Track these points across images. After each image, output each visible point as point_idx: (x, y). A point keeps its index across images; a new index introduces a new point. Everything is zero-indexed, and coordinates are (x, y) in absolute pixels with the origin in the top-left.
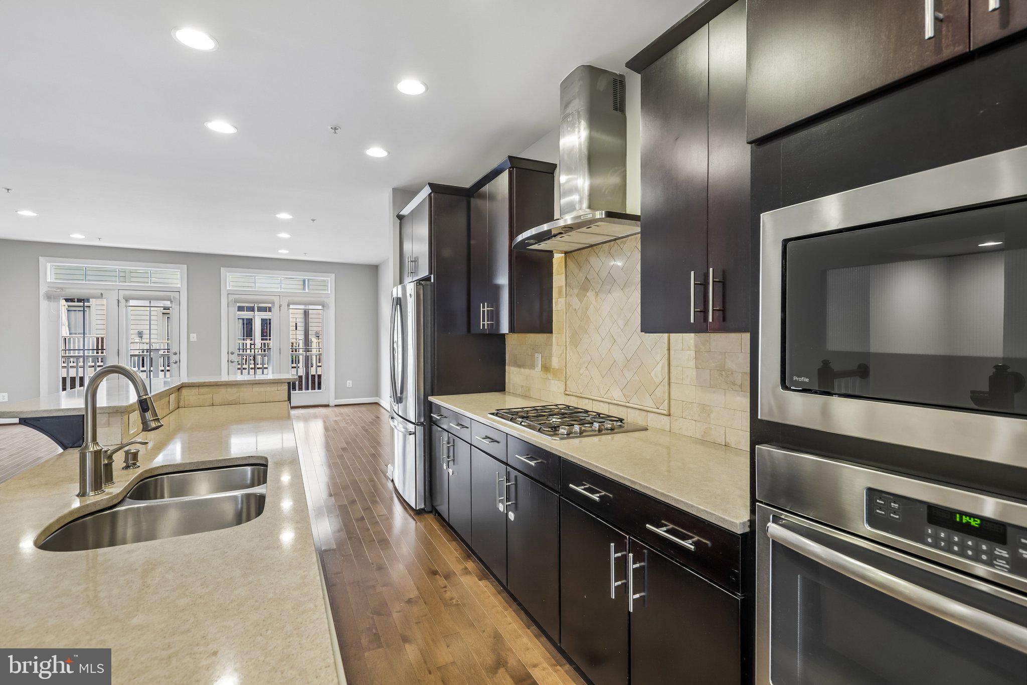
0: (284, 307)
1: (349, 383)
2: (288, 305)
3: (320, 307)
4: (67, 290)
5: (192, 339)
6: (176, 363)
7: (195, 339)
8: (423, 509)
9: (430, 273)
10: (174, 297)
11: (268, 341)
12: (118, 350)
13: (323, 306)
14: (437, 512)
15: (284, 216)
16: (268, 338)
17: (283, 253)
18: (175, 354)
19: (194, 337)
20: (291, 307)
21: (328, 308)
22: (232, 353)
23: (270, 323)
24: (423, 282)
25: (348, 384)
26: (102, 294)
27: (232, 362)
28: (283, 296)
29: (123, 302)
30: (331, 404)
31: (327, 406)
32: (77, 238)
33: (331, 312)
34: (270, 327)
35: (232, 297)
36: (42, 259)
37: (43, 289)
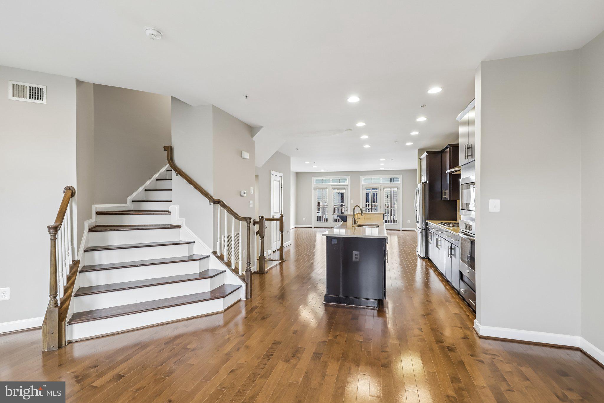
0: (382, 190)
1: (409, 222)
2: (384, 189)
3: (396, 189)
4: (319, 187)
6: (347, 210)
8: (425, 257)
9: (427, 180)
10: (347, 187)
11: (375, 204)
12: (331, 206)
13: (397, 189)
14: (429, 258)
15: (382, 160)
16: (375, 202)
17: (382, 169)
18: (347, 207)
19: (352, 201)
20: (385, 189)
21: (400, 189)
22: (364, 208)
23: (376, 195)
24: (424, 183)
26: (327, 188)
27: (364, 211)
28: (382, 185)
29: (332, 189)
30: (401, 230)
31: (399, 230)
32: (322, 170)
34: (376, 197)
36: (313, 178)
37: (313, 187)
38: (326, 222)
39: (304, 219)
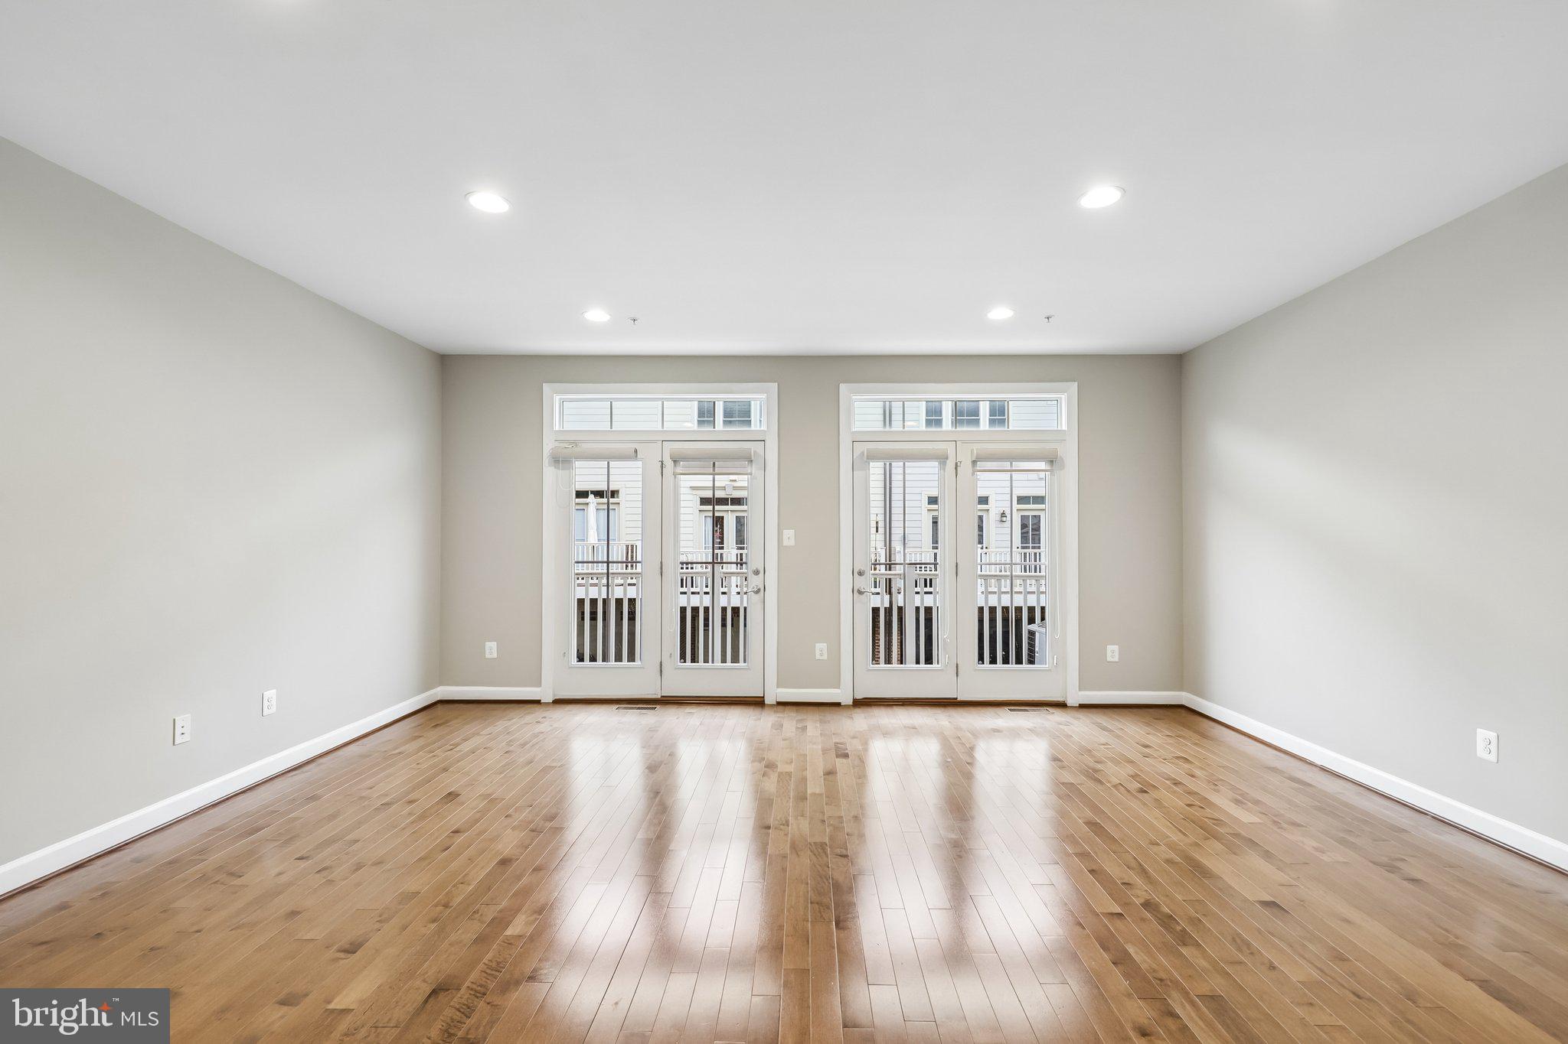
0: (966, 468)
1: (1113, 653)
2: (974, 462)
3: (1042, 465)
4: (585, 446)
5: (786, 543)
6: (758, 592)
7: (792, 543)
10: (755, 452)
12: (661, 563)
13: (1051, 462)
18: (757, 573)
19: (789, 535)
20: (980, 465)
21: (1062, 467)
22: (861, 573)
25: (1109, 654)
26: (636, 451)
27: (860, 592)
28: (964, 442)
29: (669, 463)
30: (1069, 703)
31: (1061, 705)
33: (1070, 473)
35: (860, 448)
36: (547, 388)
37: (548, 445)
38: (625, 663)
39: (491, 649)
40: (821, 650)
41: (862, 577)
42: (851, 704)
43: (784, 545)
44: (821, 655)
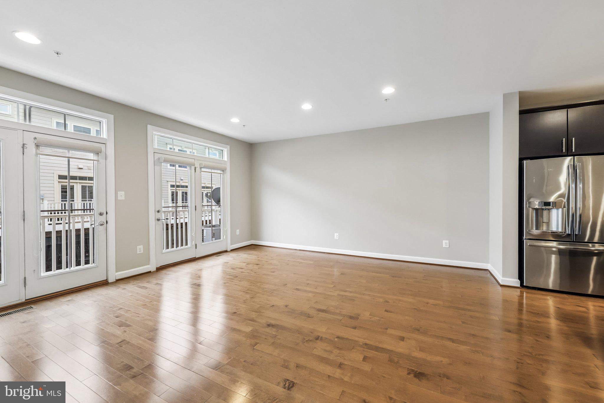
0: (198, 169)
1: (238, 232)
2: (201, 168)
6: (102, 224)
7: (123, 198)
13: (223, 171)
18: (102, 214)
19: (122, 195)
27: (158, 220)
28: (197, 160)
29: (30, 146)
31: (226, 251)
35: (157, 156)
40: (140, 249)
41: (159, 213)
42: (155, 270)
43: (119, 199)
44: (140, 251)
